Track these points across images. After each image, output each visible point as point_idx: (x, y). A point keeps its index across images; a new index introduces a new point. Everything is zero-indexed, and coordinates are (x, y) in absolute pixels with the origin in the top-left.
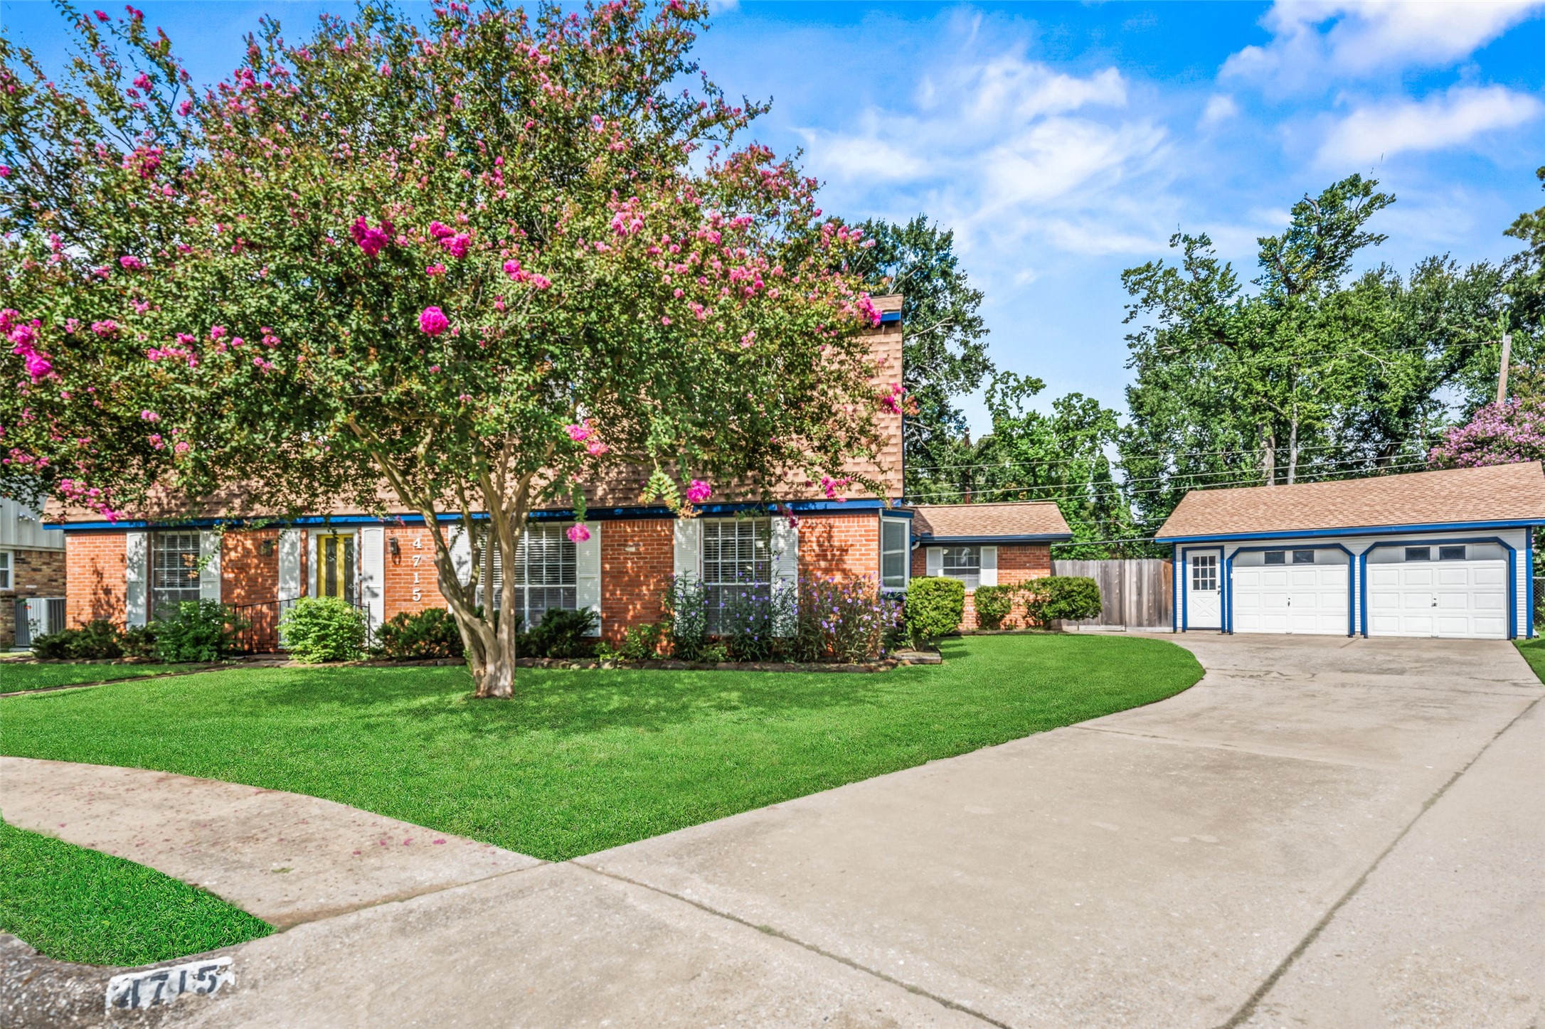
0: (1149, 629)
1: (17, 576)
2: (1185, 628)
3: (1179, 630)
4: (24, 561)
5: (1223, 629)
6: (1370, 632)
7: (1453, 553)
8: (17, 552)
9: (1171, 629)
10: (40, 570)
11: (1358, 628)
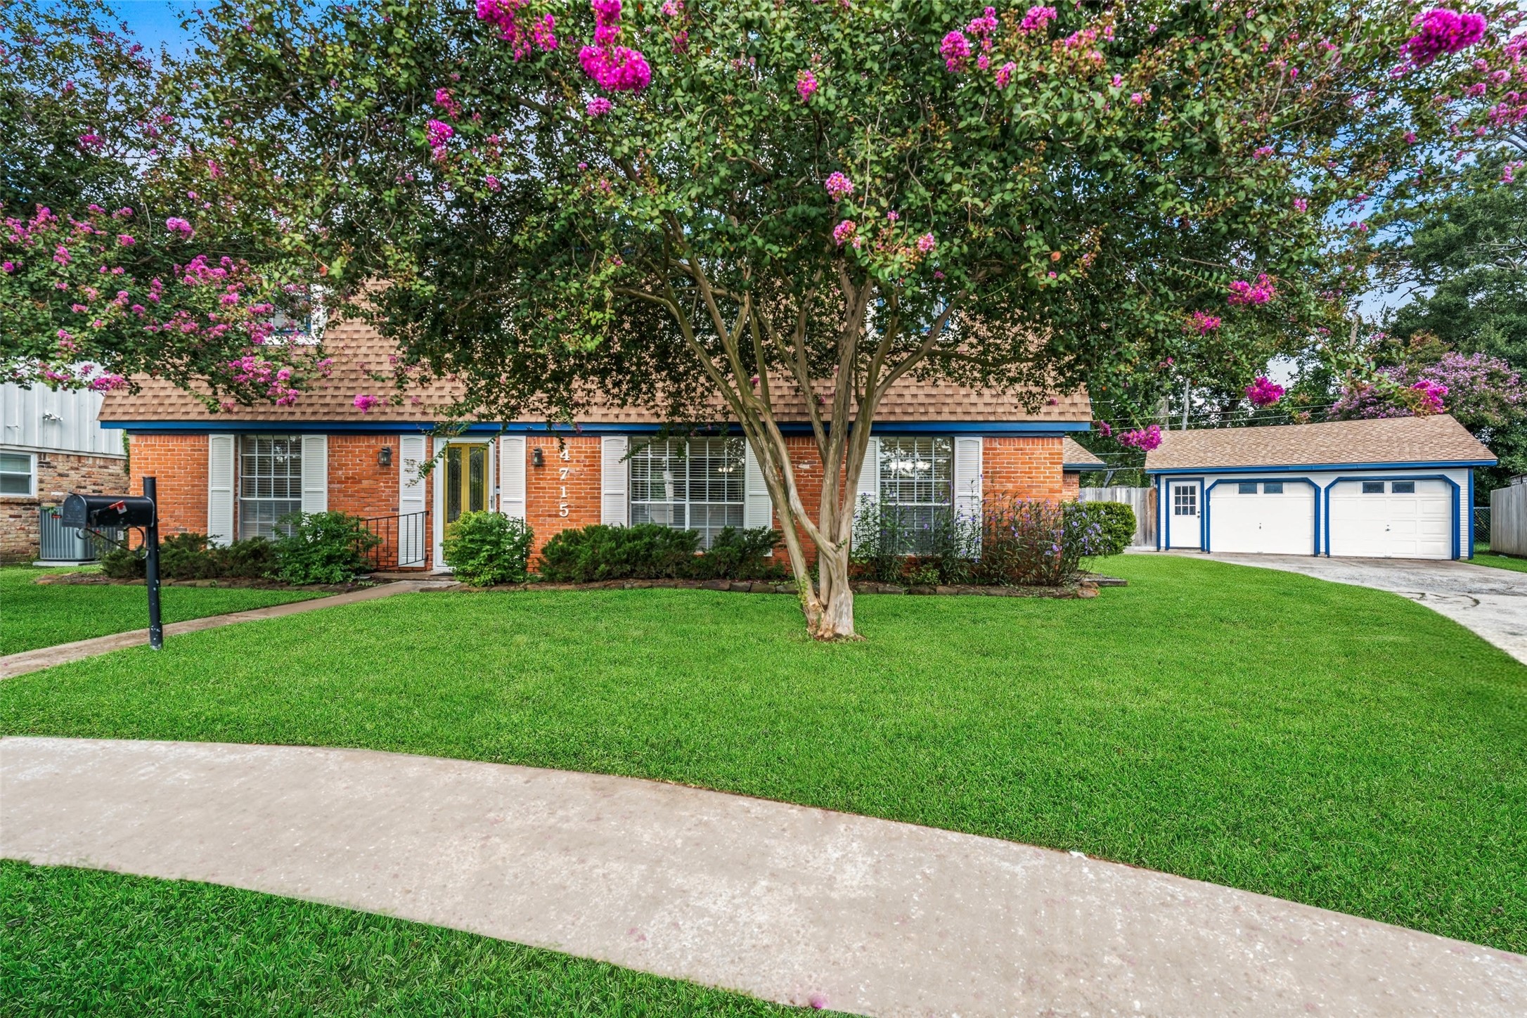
0: (1137, 548)
1: (41, 481)
2: (1167, 547)
3: (1163, 549)
4: (48, 465)
5: (1202, 549)
6: (1332, 553)
7: (1404, 487)
8: (41, 455)
9: (1154, 548)
10: (67, 476)
11: (1323, 549)
